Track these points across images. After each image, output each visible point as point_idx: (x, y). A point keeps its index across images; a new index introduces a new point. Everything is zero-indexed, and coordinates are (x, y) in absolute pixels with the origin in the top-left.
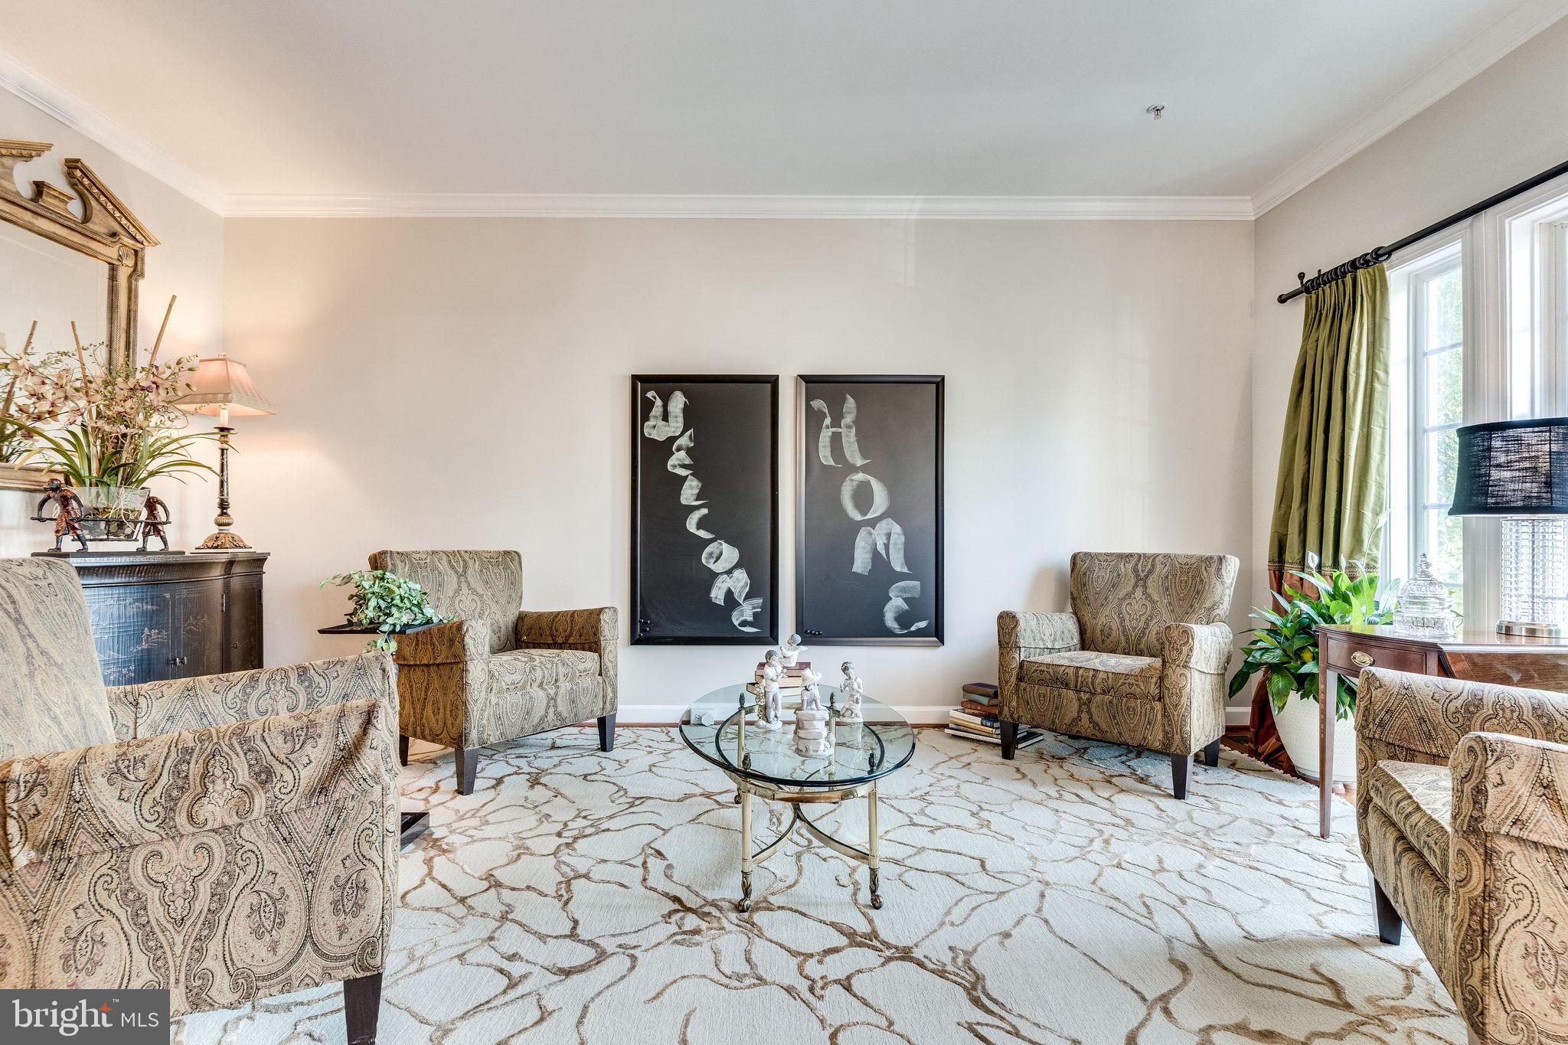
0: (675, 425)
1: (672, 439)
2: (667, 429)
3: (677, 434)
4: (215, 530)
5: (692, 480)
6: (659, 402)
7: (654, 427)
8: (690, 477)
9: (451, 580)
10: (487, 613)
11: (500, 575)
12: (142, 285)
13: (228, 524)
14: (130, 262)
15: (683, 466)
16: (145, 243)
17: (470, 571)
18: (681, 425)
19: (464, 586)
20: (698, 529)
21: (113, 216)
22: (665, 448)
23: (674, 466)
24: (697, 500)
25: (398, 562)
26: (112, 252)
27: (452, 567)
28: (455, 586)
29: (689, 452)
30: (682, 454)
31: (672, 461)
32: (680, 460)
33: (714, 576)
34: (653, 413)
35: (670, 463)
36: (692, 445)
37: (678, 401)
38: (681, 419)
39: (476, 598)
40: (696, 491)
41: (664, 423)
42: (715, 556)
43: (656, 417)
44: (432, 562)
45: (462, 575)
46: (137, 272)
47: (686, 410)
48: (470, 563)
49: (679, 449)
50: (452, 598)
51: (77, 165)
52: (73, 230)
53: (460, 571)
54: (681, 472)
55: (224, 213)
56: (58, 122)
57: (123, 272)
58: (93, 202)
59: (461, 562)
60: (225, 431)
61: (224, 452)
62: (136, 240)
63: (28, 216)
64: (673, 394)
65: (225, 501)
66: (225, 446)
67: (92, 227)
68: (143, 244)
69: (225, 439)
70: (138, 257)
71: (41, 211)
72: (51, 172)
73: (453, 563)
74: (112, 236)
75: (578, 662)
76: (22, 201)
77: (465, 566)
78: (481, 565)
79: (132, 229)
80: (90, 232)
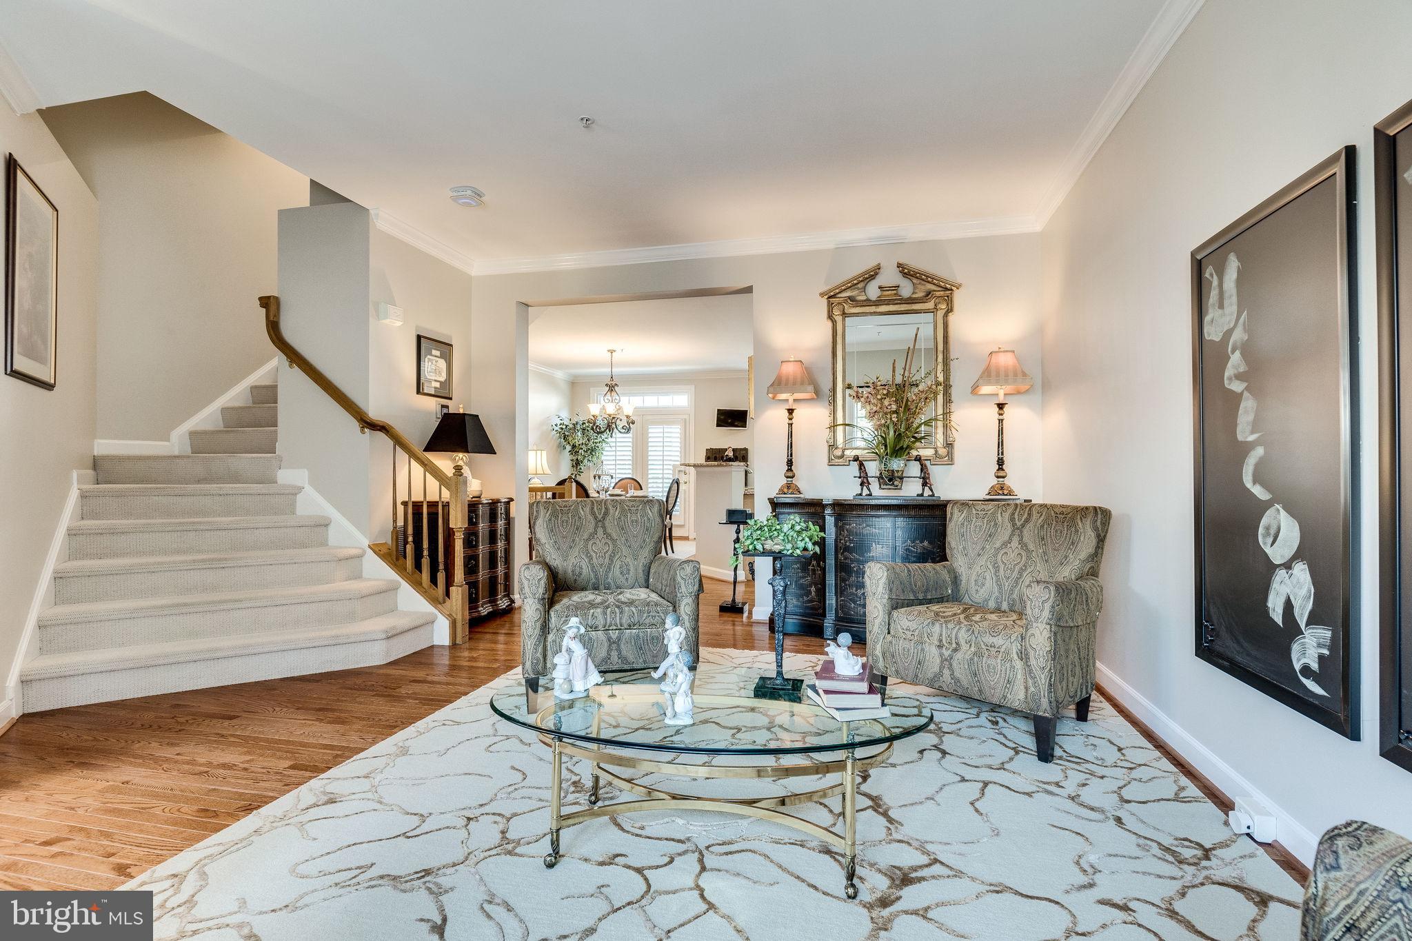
0: (1230, 310)
1: (1228, 334)
2: (1223, 319)
3: (1232, 325)
4: (994, 481)
5: (1247, 399)
6: (1215, 281)
7: (1212, 321)
8: (1246, 394)
9: (1005, 532)
10: (1029, 570)
11: (1061, 532)
12: (951, 317)
13: (1004, 477)
14: (944, 306)
15: (1239, 377)
16: (954, 288)
17: (1030, 525)
18: (1235, 308)
19: (1016, 539)
20: (1254, 483)
21: (928, 282)
22: (1222, 351)
23: (1230, 379)
24: (1252, 432)
25: (956, 511)
26: (930, 305)
27: (1012, 519)
28: (1006, 538)
29: (1245, 350)
30: (1238, 354)
31: (1229, 370)
32: (1236, 368)
33: (1272, 568)
34: (1211, 301)
35: (1226, 374)
36: (1246, 337)
37: (1232, 269)
38: (1234, 299)
39: (1024, 554)
40: (1252, 417)
41: (1220, 311)
42: (1272, 532)
43: (1214, 306)
44: (993, 514)
45: (1018, 530)
46: (950, 310)
47: (1239, 282)
48: (1035, 515)
49: (1233, 352)
50: (998, 550)
51: (899, 265)
52: (900, 304)
53: (1019, 524)
54: (1237, 387)
55: (1038, 228)
56: (899, 244)
57: (940, 314)
58: (915, 281)
59: (1026, 515)
60: (1001, 406)
61: (1001, 421)
62: (946, 289)
63: (873, 309)
64: (1227, 263)
65: (1002, 459)
66: (1001, 417)
67: (914, 296)
68: (952, 290)
69: (1001, 412)
70: (949, 301)
71: (878, 303)
72: (890, 276)
73: (1016, 516)
74: (927, 295)
75: (988, 633)
76: (868, 303)
77: (1027, 521)
78: (1045, 521)
79: (942, 284)
80: (911, 301)
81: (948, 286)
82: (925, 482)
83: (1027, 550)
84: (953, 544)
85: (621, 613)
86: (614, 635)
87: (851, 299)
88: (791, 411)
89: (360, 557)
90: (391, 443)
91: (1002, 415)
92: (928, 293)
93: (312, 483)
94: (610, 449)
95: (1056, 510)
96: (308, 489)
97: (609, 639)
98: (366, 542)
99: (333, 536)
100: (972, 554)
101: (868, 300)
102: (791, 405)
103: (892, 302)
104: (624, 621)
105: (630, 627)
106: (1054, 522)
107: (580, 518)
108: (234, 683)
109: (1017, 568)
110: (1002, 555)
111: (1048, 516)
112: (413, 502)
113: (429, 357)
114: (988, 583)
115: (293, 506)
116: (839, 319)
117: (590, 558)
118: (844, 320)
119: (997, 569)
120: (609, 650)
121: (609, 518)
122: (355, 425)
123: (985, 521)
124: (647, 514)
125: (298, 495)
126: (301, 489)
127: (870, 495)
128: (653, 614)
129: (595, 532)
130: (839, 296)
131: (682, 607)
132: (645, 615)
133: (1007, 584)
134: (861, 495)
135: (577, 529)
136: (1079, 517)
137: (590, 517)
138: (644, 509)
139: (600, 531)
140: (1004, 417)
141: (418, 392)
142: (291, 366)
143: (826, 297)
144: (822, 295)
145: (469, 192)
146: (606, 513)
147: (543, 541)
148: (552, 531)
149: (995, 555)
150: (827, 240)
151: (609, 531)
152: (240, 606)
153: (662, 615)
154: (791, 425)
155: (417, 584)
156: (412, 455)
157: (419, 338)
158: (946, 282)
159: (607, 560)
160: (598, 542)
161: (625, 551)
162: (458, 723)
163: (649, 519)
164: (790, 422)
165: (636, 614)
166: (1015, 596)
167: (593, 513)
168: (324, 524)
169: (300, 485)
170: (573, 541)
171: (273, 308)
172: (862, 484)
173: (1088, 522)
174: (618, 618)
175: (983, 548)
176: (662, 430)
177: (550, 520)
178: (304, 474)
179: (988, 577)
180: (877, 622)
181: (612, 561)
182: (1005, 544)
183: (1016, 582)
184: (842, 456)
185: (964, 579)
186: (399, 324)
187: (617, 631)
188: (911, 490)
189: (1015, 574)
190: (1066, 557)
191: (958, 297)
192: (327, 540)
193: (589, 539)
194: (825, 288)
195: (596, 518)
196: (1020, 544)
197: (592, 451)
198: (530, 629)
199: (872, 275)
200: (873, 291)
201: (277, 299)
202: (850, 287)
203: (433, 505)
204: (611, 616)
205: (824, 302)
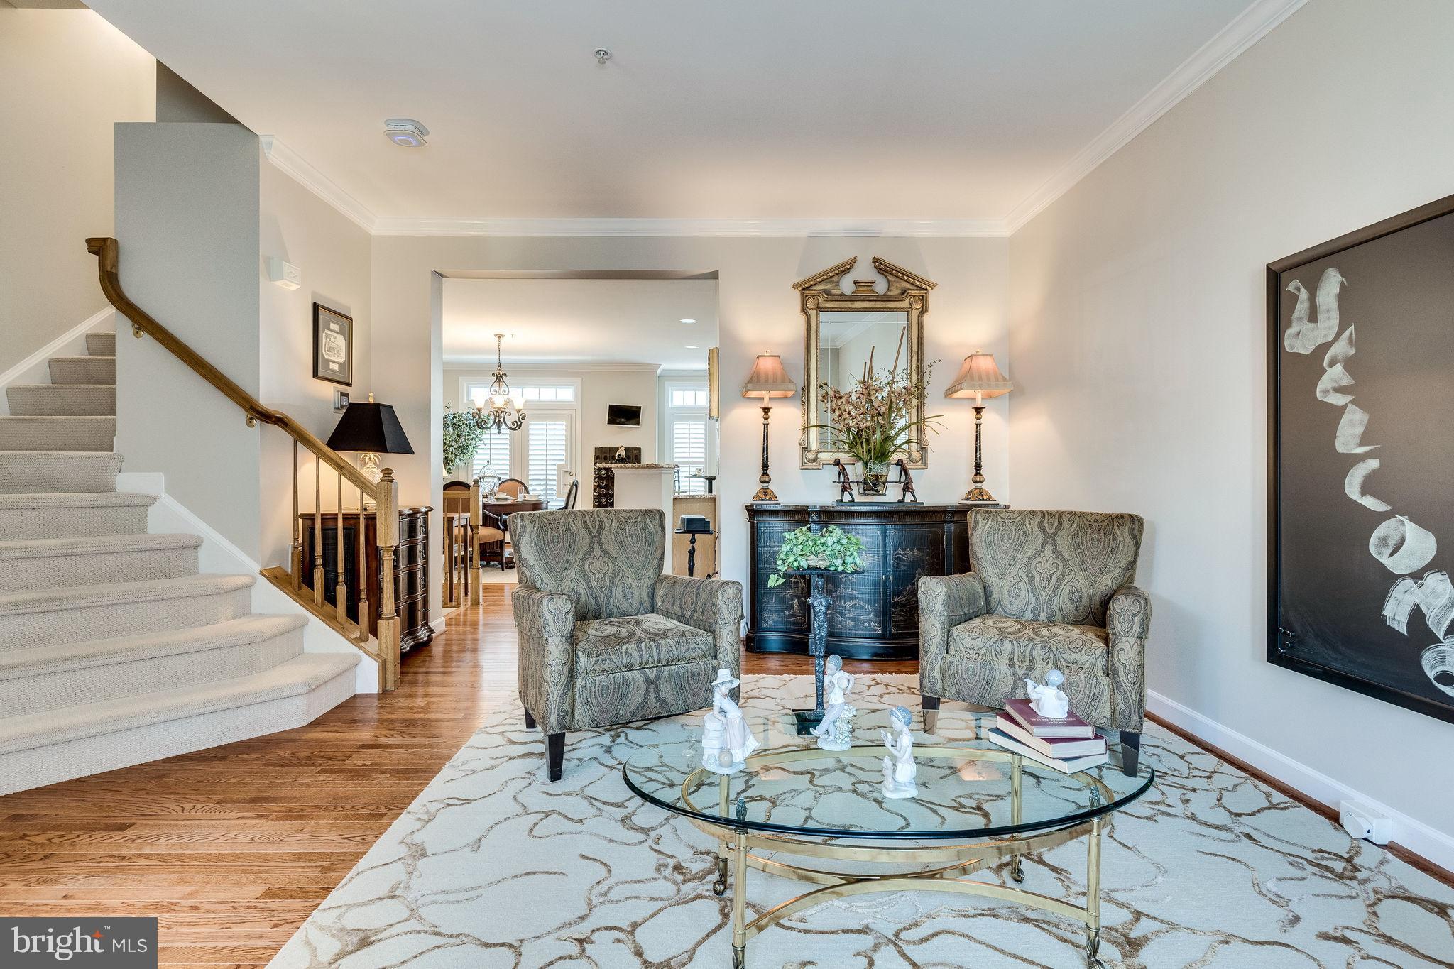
0: (1327, 324)
1: (1324, 348)
2: (1316, 333)
3: (1330, 339)
4: (973, 486)
5: (1353, 412)
6: (1304, 295)
7: (1298, 334)
8: (1350, 407)
9: (1036, 541)
10: (1067, 580)
11: (1098, 540)
12: (926, 318)
13: (981, 482)
14: (918, 306)
15: (1339, 390)
16: (929, 288)
17: (1062, 533)
18: (1335, 323)
19: (1049, 549)
20: (1363, 494)
21: (904, 280)
22: (1314, 363)
23: (1326, 392)
24: (1361, 444)
25: (980, 519)
26: (905, 304)
27: (1042, 527)
28: (1038, 547)
29: (1350, 364)
30: (1338, 368)
31: (1325, 383)
32: (1335, 381)
33: (1389, 579)
34: (1296, 314)
35: (1320, 387)
36: (1353, 351)
37: (1332, 283)
38: (1335, 314)
39: (1059, 562)
40: (1360, 430)
41: (1311, 325)
42: (1393, 543)
43: (1300, 319)
44: (1021, 522)
45: (1049, 538)
46: (924, 310)
47: (1343, 297)
48: (1066, 524)
49: (1332, 364)
50: (1030, 559)
51: (875, 260)
52: (876, 301)
53: (1050, 532)
54: (1338, 400)
55: (1007, 233)
56: (869, 238)
57: (915, 314)
58: (890, 278)
59: (1056, 524)
60: (978, 410)
61: (978, 425)
62: (921, 288)
63: (848, 305)
64: (1324, 278)
65: (980, 464)
66: (978, 422)
67: (889, 293)
68: (926, 289)
69: (979, 416)
70: (924, 300)
71: (853, 298)
72: (864, 272)
73: (1046, 524)
74: (903, 294)
75: (1068, 649)
76: (842, 298)
77: (1059, 528)
78: (1079, 528)
79: (918, 283)
80: (886, 298)
81: (924, 286)
82: (907, 487)
83: (1063, 559)
84: (980, 554)
85: (658, 647)
86: (652, 674)
87: (827, 292)
88: (766, 410)
89: (248, 587)
90: (288, 439)
91: (978, 419)
92: (904, 292)
93: (171, 489)
94: (483, 446)
95: (1089, 518)
96: (166, 500)
97: (647, 679)
98: (256, 568)
99: (205, 561)
100: (1003, 563)
101: (842, 295)
102: (766, 404)
103: (865, 298)
104: (662, 657)
105: (668, 663)
106: (1089, 530)
107: (572, 533)
108: (94, 773)
109: (1054, 578)
110: (1036, 564)
111: (1081, 525)
112: (322, 515)
113: (326, 331)
114: (1023, 593)
115: (143, 520)
116: (813, 313)
117: (588, 581)
118: (818, 315)
119: (1032, 580)
120: (647, 692)
121: (604, 533)
122: (241, 415)
123: (1013, 530)
124: (647, 527)
125: (150, 509)
126: (153, 499)
127: (853, 501)
128: (693, 646)
129: (591, 550)
130: (814, 288)
131: (724, 636)
132: (684, 648)
133: (1044, 594)
134: (842, 500)
135: (570, 546)
136: (1115, 525)
137: (584, 532)
138: (643, 521)
139: (597, 548)
140: (982, 421)
141: (315, 375)
142: (136, 334)
143: (800, 289)
144: (795, 286)
145: (411, 128)
146: (601, 527)
147: (531, 561)
148: (541, 549)
149: (1029, 564)
150: (800, 227)
151: (606, 547)
152: (92, 663)
153: (703, 646)
154: (766, 425)
155: (331, 619)
156: (320, 454)
157: (316, 307)
158: (922, 280)
159: (607, 582)
160: (595, 561)
161: (626, 571)
162: (468, 801)
163: (650, 533)
164: (766, 422)
165: (674, 647)
166: (1054, 606)
167: (587, 527)
168: (194, 546)
169: (153, 493)
170: (567, 561)
171: (110, 255)
172: (843, 490)
173: (1126, 529)
174: (655, 654)
175: (1014, 557)
176: (544, 427)
177: (538, 536)
178: (160, 478)
179: (1022, 588)
180: (935, 641)
181: (613, 583)
182: (1037, 553)
183: (1055, 591)
184: (815, 460)
185: (995, 591)
186: (294, 287)
187: (655, 669)
188: (892, 494)
189: (1053, 583)
190: (1106, 565)
191: (932, 296)
192: (196, 567)
193: (584, 559)
194: (799, 280)
195: (590, 533)
196: (1054, 552)
197: (463, 449)
198: (557, 674)
199: (845, 269)
200: (847, 286)
201: (115, 242)
202: (825, 279)
203: (351, 519)
204: (647, 651)
205: (797, 294)
